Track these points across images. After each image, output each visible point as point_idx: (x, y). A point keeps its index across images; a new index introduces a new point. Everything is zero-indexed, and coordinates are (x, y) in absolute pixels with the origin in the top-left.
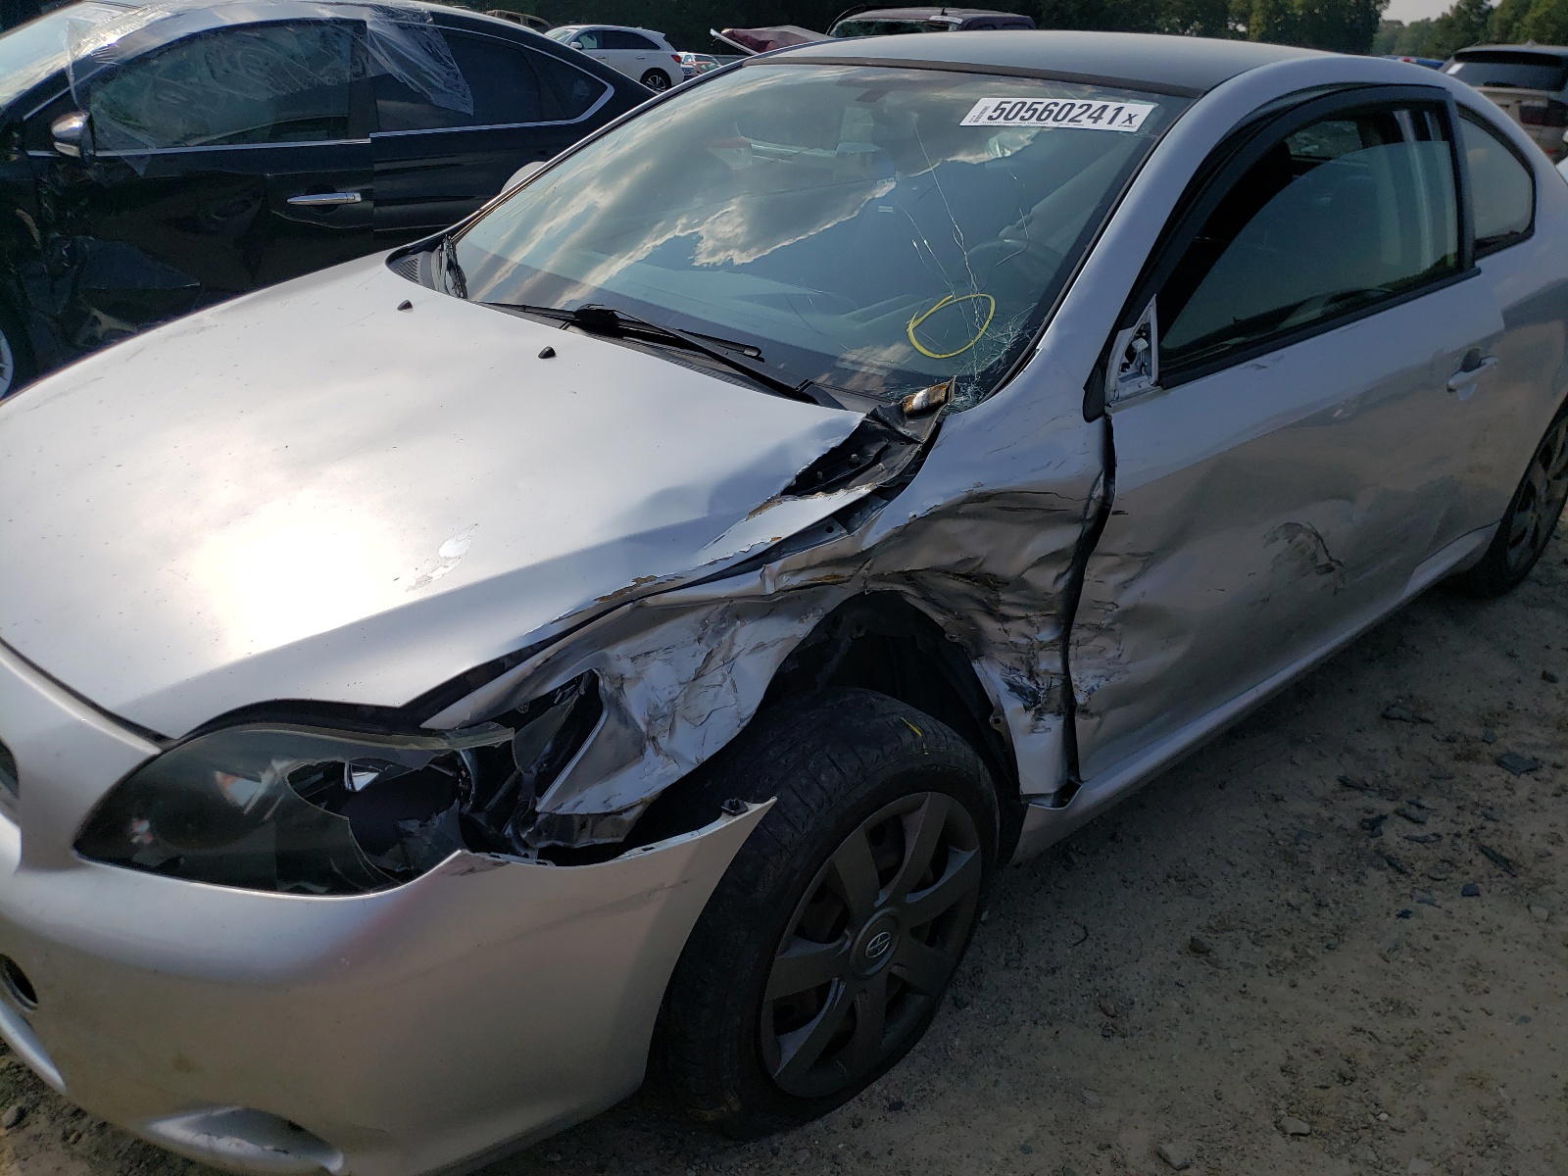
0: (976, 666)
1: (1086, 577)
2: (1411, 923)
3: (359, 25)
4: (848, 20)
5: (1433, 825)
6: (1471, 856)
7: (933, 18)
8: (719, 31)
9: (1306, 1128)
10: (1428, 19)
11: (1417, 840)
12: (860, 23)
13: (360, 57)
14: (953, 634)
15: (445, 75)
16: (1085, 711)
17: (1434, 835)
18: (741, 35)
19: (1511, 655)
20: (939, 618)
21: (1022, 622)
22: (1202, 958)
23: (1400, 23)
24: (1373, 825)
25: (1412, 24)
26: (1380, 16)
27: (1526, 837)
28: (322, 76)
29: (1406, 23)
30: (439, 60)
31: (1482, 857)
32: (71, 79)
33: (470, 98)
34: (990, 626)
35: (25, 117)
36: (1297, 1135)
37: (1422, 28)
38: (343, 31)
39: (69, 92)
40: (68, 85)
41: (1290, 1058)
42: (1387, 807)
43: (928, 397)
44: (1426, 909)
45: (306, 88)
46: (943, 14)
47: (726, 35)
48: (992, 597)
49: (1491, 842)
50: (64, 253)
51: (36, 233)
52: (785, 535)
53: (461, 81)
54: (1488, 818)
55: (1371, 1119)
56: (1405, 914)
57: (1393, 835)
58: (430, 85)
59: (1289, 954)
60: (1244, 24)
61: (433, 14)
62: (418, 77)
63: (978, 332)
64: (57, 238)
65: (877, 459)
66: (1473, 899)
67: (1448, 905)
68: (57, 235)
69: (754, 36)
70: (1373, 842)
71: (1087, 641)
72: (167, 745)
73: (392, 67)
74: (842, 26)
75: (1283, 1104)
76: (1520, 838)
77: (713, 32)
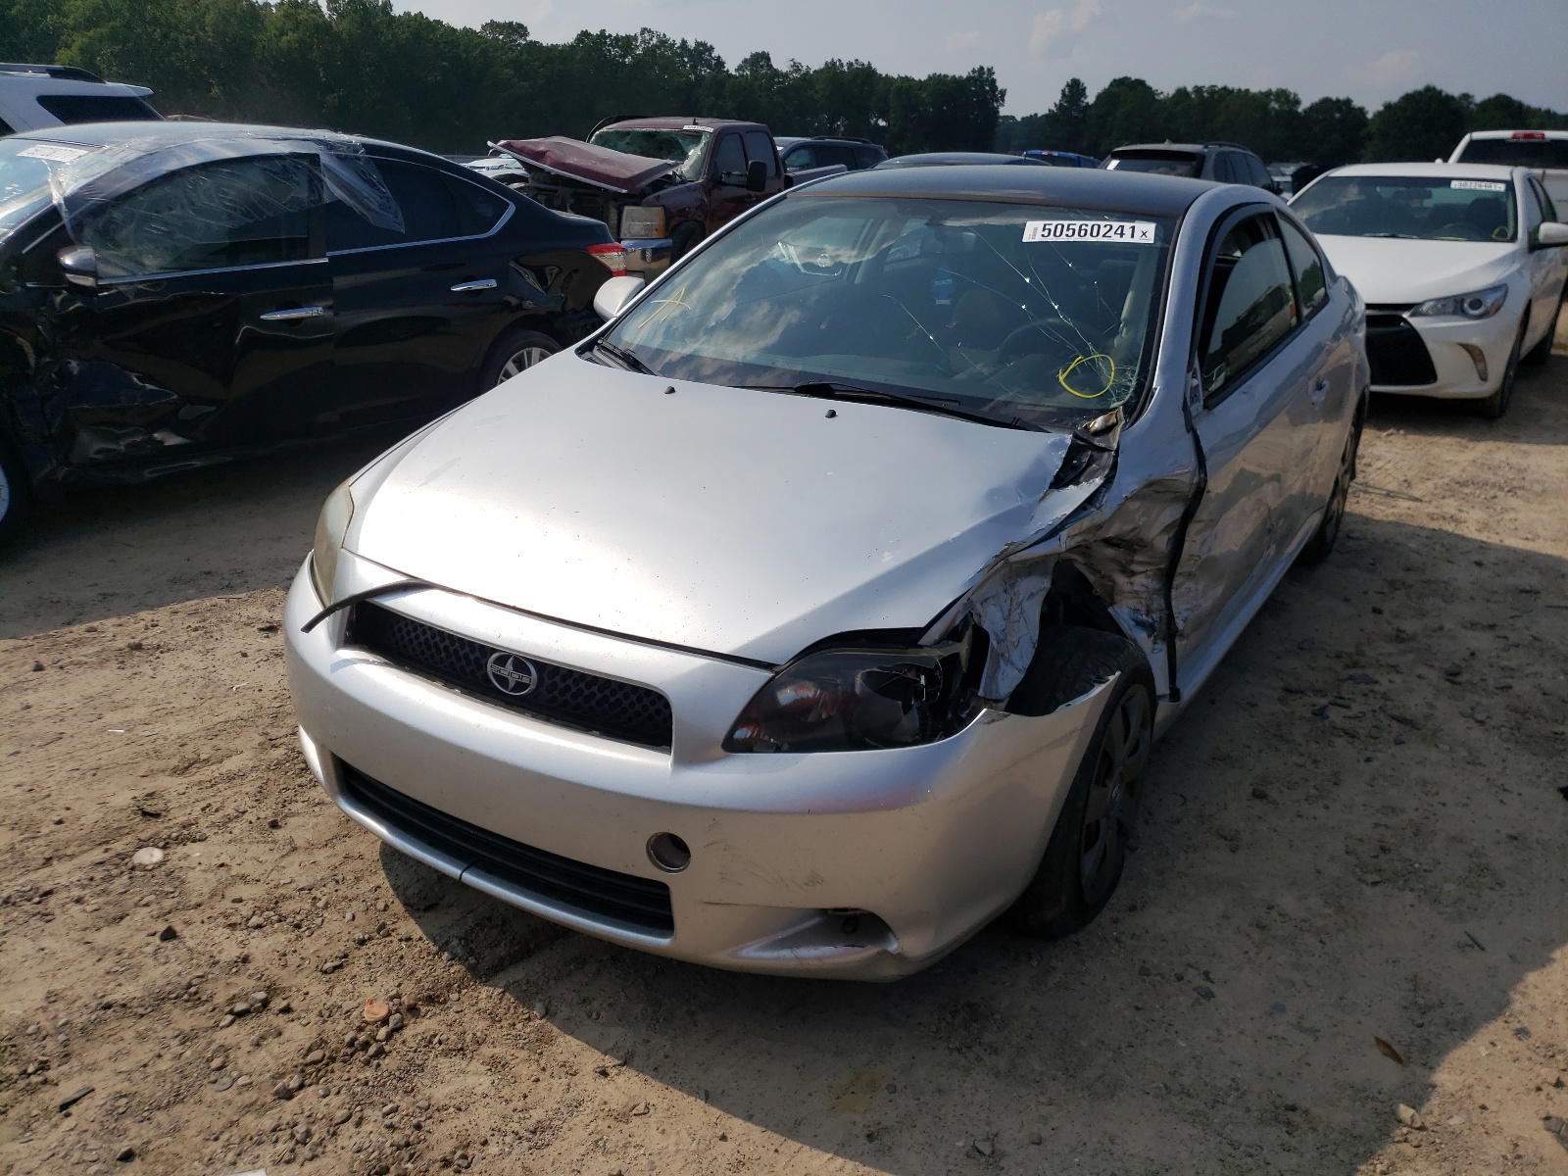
0: (1110, 610)
1: (1187, 538)
2: (1375, 764)
3: (314, 159)
4: (604, 129)
5: (1356, 709)
6: (1388, 722)
7: (686, 128)
8: (496, 143)
9: (1377, 879)
10: (1036, 115)
11: (1349, 717)
12: (617, 132)
13: (317, 187)
14: (1098, 590)
15: (379, 199)
16: (1182, 635)
17: (1361, 713)
18: (519, 146)
19: (1346, 600)
20: (1091, 578)
21: (1143, 576)
22: (1265, 801)
23: (1013, 118)
24: (1320, 713)
25: (1023, 119)
26: (998, 112)
27: (1413, 708)
28: (285, 204)
29: (1019, 119)
30: (373, 185)
31: (1394, 721)
32: (63, 215)
33: (401, 219)
34: (1121, 580)
35: (24, 252)
36: (1375, 884)
37: (1031, 121)
38: (301, 164)
39: (64, 226)
40: (61, 220)
41: (1347, 846)
42: (1323, 701)
43: (1106, 421)
44: (1379, 755)
45: (271, 215)
46: (695, 124)
47: (503, 146)
48: (1129, 558)
49: (1396, 712)
50: (53, 376)
51: (32, 361)
52: (1068, 513)
53: (394, 204)
54: (1386, 700)
55: (1410, 868)
56: (1368, 760)
57: (1336, 715)
58: (369, 209)
59: (1313, 792)
60: (884, 120)
61: (364, 145)
62: (360, 202)
63: (1109, 380)
64: (47, 363)
65: (1089, 464)
66: (1402, 746)
67: (1390, 752)
68: (48, 360)
69: (530, 146)
70: (1327, 722)
71: (1183, 584)
72: (777, 669)
73: (339, 193)
74: (600, 135)
75: (1357, 870)
76: (1410, 708)
77: (489, 143)
